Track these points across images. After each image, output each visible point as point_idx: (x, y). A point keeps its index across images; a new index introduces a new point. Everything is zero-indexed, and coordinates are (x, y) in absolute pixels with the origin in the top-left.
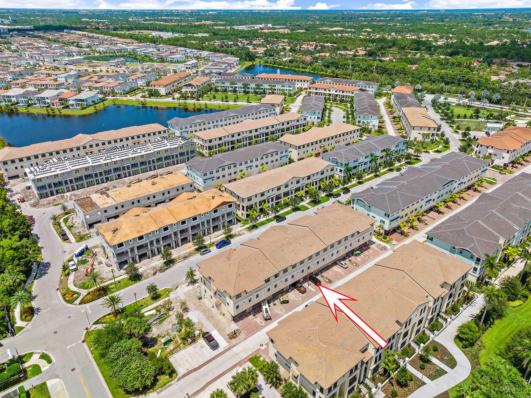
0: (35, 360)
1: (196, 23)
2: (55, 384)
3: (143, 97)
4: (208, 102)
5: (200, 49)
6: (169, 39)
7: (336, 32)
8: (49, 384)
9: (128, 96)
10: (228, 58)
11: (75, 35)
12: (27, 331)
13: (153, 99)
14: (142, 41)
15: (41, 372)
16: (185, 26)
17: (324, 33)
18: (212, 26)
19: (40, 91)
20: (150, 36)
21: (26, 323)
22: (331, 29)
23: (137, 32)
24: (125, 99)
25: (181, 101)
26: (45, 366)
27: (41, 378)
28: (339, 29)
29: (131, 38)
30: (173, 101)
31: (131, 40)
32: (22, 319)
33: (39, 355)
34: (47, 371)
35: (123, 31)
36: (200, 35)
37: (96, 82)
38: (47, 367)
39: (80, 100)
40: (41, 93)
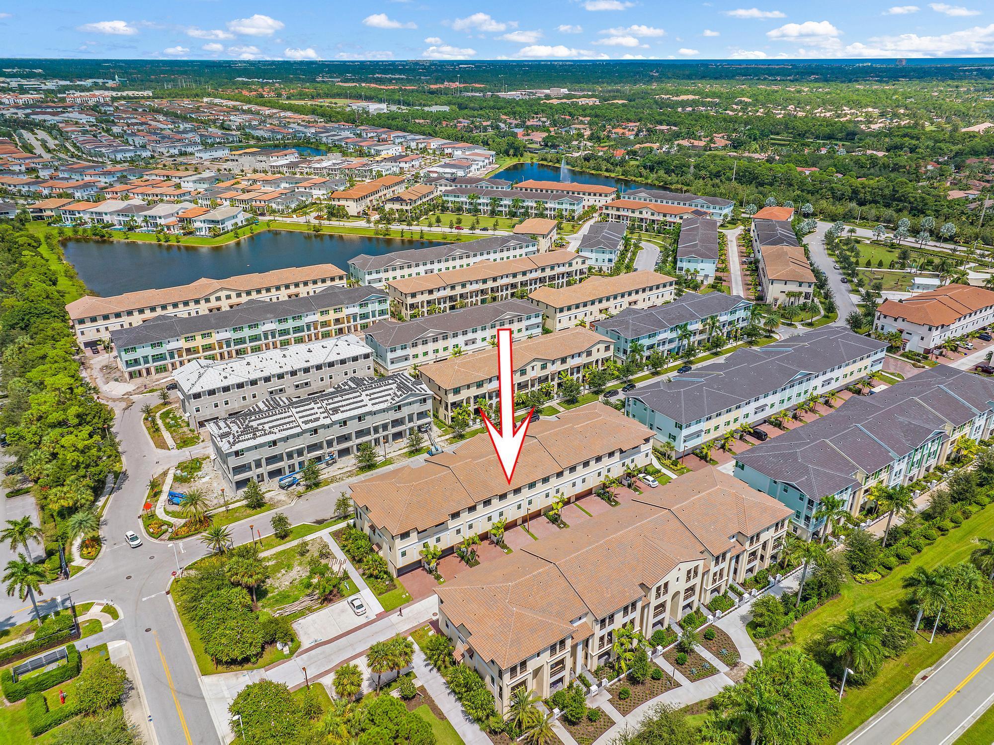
0: (95, 612)
1: (432, 86)
2: (119, 648)
3: (318, 218)
4: (426, 229)
5: (430, 135)
6: (379, 116)
7: (684, 104)
8: (112, 646)
9: (294, 216)
10: (477, 151)
11: (220, 108)
12: (88, 573)
13: (334, 223)
14: (333, 119)
15: (101, 630)
16: (413, 91)
17: (662, 104)
18: (461, 91)
19: (150, 204)
20: (348, 109)
21: (88, 562)
22: (675, 98)
23: (326, 102)
24: (288, 220)
25: (380, 226)
26: (108, 623)
27: (101, 638)
28: (691, 97)
29: (313, 113)
30: (368, 225)
31: (313, 116)
32: (82, 556)
33: (101, 608)
34: (110, 629)
35: (303, 99)
36: (434, 109)
37: (244, 191)
38: (111, 624)
39: (213, 221)
40: (151, 209)
